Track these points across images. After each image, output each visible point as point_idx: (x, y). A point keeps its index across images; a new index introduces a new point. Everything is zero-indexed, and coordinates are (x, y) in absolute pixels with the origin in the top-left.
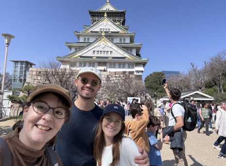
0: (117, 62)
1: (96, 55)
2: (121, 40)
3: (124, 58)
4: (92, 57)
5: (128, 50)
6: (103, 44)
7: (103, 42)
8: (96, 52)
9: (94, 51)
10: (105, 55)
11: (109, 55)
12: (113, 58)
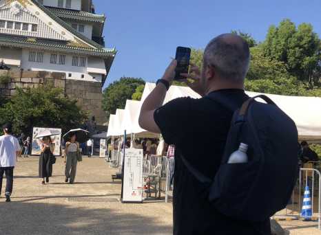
0: (48, 51)
2: (60, 1)
3: (64, 42)
5: (74, 26)
6: (17, 6)
10: (20, 32)
11: (29, 32)
12: (39, 39)
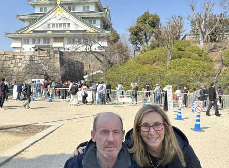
1: (51, 28)
2: (84, 8)
4: (46, 32)
6: (59, 15)
7: (59, 13)
8: (51, 25)
9: (49, 24)
10: (63, 29)
11: (66, 28)
